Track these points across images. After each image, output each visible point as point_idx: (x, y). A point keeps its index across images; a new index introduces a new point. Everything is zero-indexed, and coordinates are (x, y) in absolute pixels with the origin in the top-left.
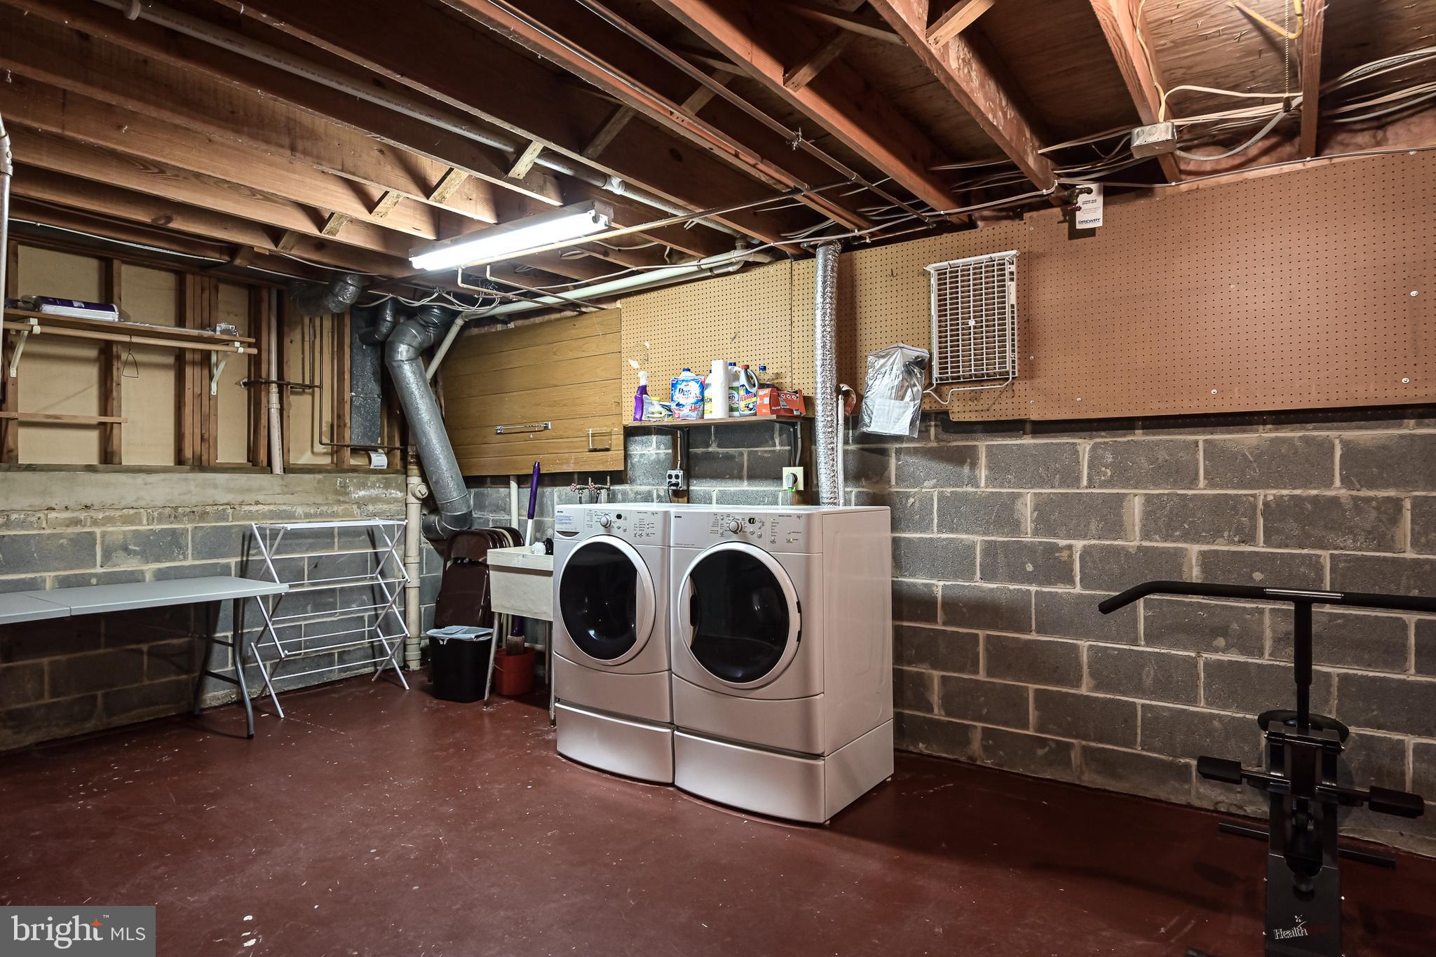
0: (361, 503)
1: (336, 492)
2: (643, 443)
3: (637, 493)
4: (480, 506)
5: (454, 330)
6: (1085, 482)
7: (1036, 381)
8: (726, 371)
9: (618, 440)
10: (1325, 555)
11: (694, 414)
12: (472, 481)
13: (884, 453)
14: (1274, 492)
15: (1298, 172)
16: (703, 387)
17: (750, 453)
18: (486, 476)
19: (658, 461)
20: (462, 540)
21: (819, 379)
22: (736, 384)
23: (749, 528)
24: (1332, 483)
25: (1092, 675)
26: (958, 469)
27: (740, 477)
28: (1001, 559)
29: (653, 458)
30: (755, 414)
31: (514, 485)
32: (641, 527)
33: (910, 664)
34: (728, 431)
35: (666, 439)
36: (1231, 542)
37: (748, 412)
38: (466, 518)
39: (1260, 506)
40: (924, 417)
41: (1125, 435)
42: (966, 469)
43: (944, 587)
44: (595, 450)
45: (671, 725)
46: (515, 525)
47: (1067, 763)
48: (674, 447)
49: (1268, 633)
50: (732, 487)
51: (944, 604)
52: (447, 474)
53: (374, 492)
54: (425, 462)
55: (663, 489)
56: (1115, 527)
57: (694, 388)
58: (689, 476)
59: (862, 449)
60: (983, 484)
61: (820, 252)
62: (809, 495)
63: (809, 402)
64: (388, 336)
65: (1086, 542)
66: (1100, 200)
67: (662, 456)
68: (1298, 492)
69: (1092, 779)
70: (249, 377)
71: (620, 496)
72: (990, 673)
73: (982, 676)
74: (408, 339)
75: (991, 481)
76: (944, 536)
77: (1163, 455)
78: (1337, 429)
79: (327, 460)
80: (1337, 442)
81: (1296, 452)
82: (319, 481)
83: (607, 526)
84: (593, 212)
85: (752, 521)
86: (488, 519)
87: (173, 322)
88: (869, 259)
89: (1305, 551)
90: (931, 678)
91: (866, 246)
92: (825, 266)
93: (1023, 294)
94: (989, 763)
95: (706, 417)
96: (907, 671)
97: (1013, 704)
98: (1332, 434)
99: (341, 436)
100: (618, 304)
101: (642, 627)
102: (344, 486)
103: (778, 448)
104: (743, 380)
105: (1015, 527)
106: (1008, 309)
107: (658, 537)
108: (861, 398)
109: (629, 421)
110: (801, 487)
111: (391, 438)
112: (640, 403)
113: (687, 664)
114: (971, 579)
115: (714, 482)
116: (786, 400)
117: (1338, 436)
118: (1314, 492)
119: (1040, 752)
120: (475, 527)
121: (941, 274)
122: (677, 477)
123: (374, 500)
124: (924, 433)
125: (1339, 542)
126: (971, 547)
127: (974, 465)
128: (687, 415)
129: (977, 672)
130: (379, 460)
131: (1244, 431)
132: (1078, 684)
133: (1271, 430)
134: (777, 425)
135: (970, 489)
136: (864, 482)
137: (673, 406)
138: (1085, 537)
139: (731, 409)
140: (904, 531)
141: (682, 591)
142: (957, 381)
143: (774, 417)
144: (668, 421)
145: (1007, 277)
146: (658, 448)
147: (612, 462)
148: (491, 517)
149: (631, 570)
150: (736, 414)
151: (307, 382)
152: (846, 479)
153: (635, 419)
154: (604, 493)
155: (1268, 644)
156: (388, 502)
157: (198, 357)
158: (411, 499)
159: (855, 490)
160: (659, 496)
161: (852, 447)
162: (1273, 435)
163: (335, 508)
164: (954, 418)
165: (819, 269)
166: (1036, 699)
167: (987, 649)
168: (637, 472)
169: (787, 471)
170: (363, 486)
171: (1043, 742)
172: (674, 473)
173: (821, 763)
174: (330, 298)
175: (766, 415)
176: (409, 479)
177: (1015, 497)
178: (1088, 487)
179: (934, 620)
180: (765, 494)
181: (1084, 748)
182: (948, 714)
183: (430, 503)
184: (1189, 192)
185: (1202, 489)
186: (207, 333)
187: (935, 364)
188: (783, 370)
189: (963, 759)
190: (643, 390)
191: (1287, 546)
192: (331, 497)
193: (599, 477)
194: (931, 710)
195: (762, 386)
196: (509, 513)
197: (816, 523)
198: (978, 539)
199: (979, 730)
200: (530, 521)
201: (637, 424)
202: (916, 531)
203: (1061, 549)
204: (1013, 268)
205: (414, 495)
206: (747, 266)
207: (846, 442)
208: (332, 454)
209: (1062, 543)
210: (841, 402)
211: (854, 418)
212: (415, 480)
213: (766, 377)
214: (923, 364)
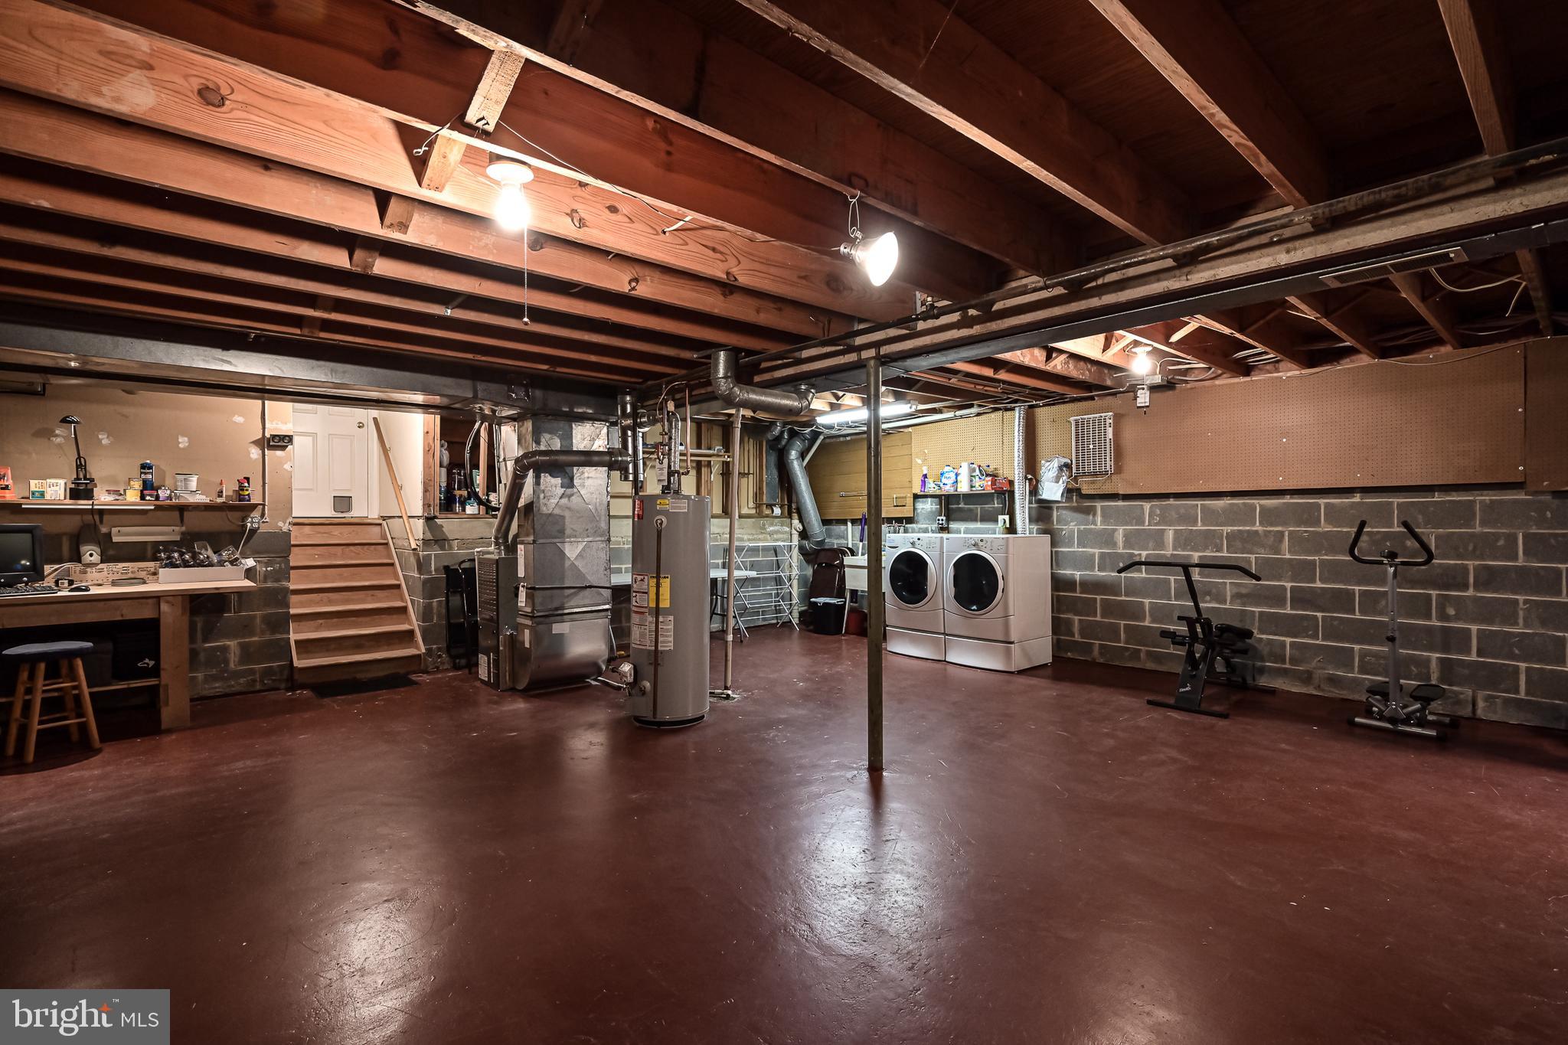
0: (771, 534)
1: (761, 528)
2: (923, 502)
3: (920, 529)
4: (829, 536)
5: (819, 442)
6: (1147, 523)
7: (1122, 475)
8: (969, 467)
9: (910, 501)
10: (1253, 557)
11: (952, 488)
12: (826, 522)
13: (1050, 508)
14: (1231, 528)
15: (1238, 383)
16: (957, 475)
17: (981, 508)
18: (832, 520)
19: (931, 512)
20: (822, 554)
21: (1016, 472)
22: (974, 474)
23: (981, 544)
24: (1255, 523)
25: (1151, 615)
26: (1087, 517)
27: (975, 520)
28: (1108, 560)
29: (929, 510)
30: (984, 490)
31: (849, 524)
32: (930, 544)
33: (1063, 613)
34: (969, 498)
35: (937, 500)
36: (1213, 552)
37: (980, 488)
38: (822, 542)
39: (1225, 534)
40: (1069, 492)
41: (1164, 501)
42: (1091, 517)
43: (1080, 575)
44: (897, 506)
45: (944, 634)
46: (850, 546)
47: (1139, 658)
48: (941, 504)
49: (1229, 593)
50: (972, 526)
51: (1080, 583)
52: (814, 519)
53: (776, 528)
54: (803, 512)
55: (935, 526)
56: (1160, 545)
57: (953, 475)
58: (948, 520)
59: (1040, 507)
60: (1099, 524)
61: (1017, 409)
62: (1011, 529)
63: (1011, 483)
64: (785, 446)
65: (1147, 552)
66: (1148, 392)
67: (934, 509)
68: (1241, 528)
69: (1150, 665)
70: (723, 470)
71: (910, 530)
72: (1102, 617)
73: (1098, 618)
74: (796, 447)
75: (1103, 522)
76: (1081, 550)
77: (1182, 511)
78: (1258, 499)
79: (753, 511)
80: (1257, 505)
81: (1240, 510)
82: (753, 523)
83: (913, 544)
84: (909, 405)
85: (982, 541)
86: (835, 543)
87: (695, 446)
88: (1042, 413)
89: (1244, 555)
90: (1073, 620)
91: (1041, 406)
92: (1020, 417)
93: (1116, 434)
94: (1102, 661)
95: (958, 490)
96: (1063, 618)
97: (1114, 631)
98: (1255, 502)
99: (761, 499)
100: (910, 429)
101: (930, 590)
102: (764, 525)
103: (996, 505)
104: (977, 470)
105: (1114, 545)
106: (1108, 441)
107: (938, 549)
108: (1038, 481)
109: (917, 490)
110: (1008, 526)
111: (783, 500)
112: (924, 483)
113: (952, 604)
114: (1093, 571)
115: (962, 523)
116: (1000, 483)
117: (1258, 503)
118: (1248, 528)
119: (1127, 654)
120: (826, 547)
121: (1077, 422)
122: (942, 520)
123: (777, 532)
124: (1069, 499)
125: (1259, 551)
126: (1093, 555)
127: (1094, 515)
128: (948, 489)
129: (1096, 616)
130: (777, 511)
131: (1218, 500)
132: (1143, 619)
133: (1229, 500)
134: (996, 495)
135: (1093, 527)
136: (1040, 523)
137: (942, 485)
138: (1147, 550)
139: (972, 487)
140: (1060, 547)
141: (950, 572)
142: (1084, 475)
143: (993, 491)
144: (938, 492)
145: (1108, 425)
146: (932, 505)
147: (906, 512)
148: (835, 541)
149: (925, 563)
150: (974, 489)
151: (746, 472)
152: (1030, 521)
153: (921, 491)
154: (902, 529)
155: (1229, 598)
156: (782, 533)
157: (706, 463)
158: (794, 532)
159: (1036, 527)
160: (932, 530)
161: (1034, 505)
162: (1231, 502)
163: (760, 536)
164: (1083, 492)
165: (1017, 417)
166: (1124, 629)
167: (1101, 605)
168: (920, 518)
169: (1001, 517)
170: (772, 525)
171: (1127, 649)
172: (940, 518)
173: (1013, 645)
174: (770, 433)
175: (990, 490)
176: (793, 521)
177: (1115, 530)
178: (1148, 526)
179: (1075, 591)
180: (989, 529)
181: (1147, 651)
182: (1082, 638)
183: (804, 535)
184: (1192, 389)
185: (1200, 527)
186: (711, 452)
187: (1074, 466)
188: (999, 467)
189: (1089, 659)
190: (925, 476)
191: (1236, 553)
192: (759, 530)
193: (899, 520)
194: (1074, 636)
195: (987, 475)
196: (847, 539)
197: (1011, 541)
198: (1097, 551)
199: (1097, 645)
200: (861, 543)
201: (922, 493)
202: (1066, 547)
203: (1136, 555)
204: (1111, 421)
205: (796, 530)
206: (979, 414)
207: (1030, 502)
208: (756, 508)
209: (1136, 552)
210: (1027, 484)
211: (1034, 491)
212: (796, 522)
213: (990, 470)
214: (1068, 466)
